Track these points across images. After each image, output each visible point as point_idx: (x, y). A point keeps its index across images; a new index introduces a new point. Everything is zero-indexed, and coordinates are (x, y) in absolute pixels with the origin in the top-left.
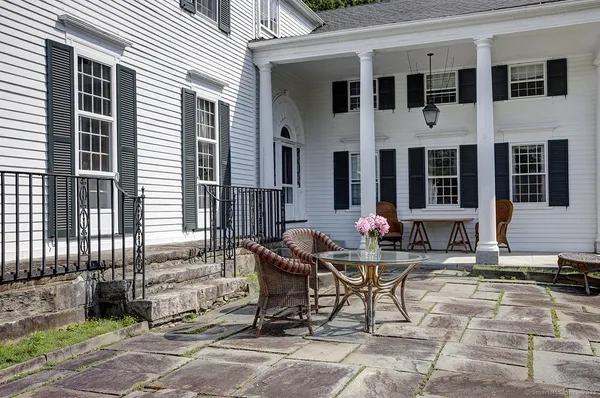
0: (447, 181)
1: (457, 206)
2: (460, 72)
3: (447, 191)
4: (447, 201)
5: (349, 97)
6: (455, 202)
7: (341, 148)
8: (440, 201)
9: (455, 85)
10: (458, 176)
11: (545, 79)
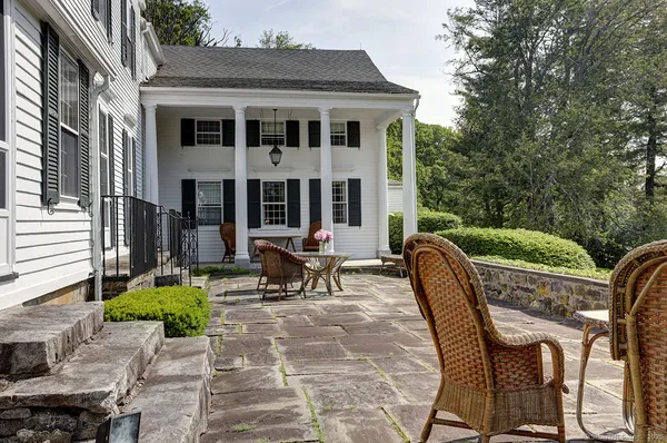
0: (277, 206)
1: (285, 227)
2: (287, 122)
3: (277, 215)
4: (277, 222)
5: (196, 133)
6: (283, 222)
7: (188, 176)
8: (271, 223)
9: (283, 131)
10: (286, 203)
11: (346, 134)
